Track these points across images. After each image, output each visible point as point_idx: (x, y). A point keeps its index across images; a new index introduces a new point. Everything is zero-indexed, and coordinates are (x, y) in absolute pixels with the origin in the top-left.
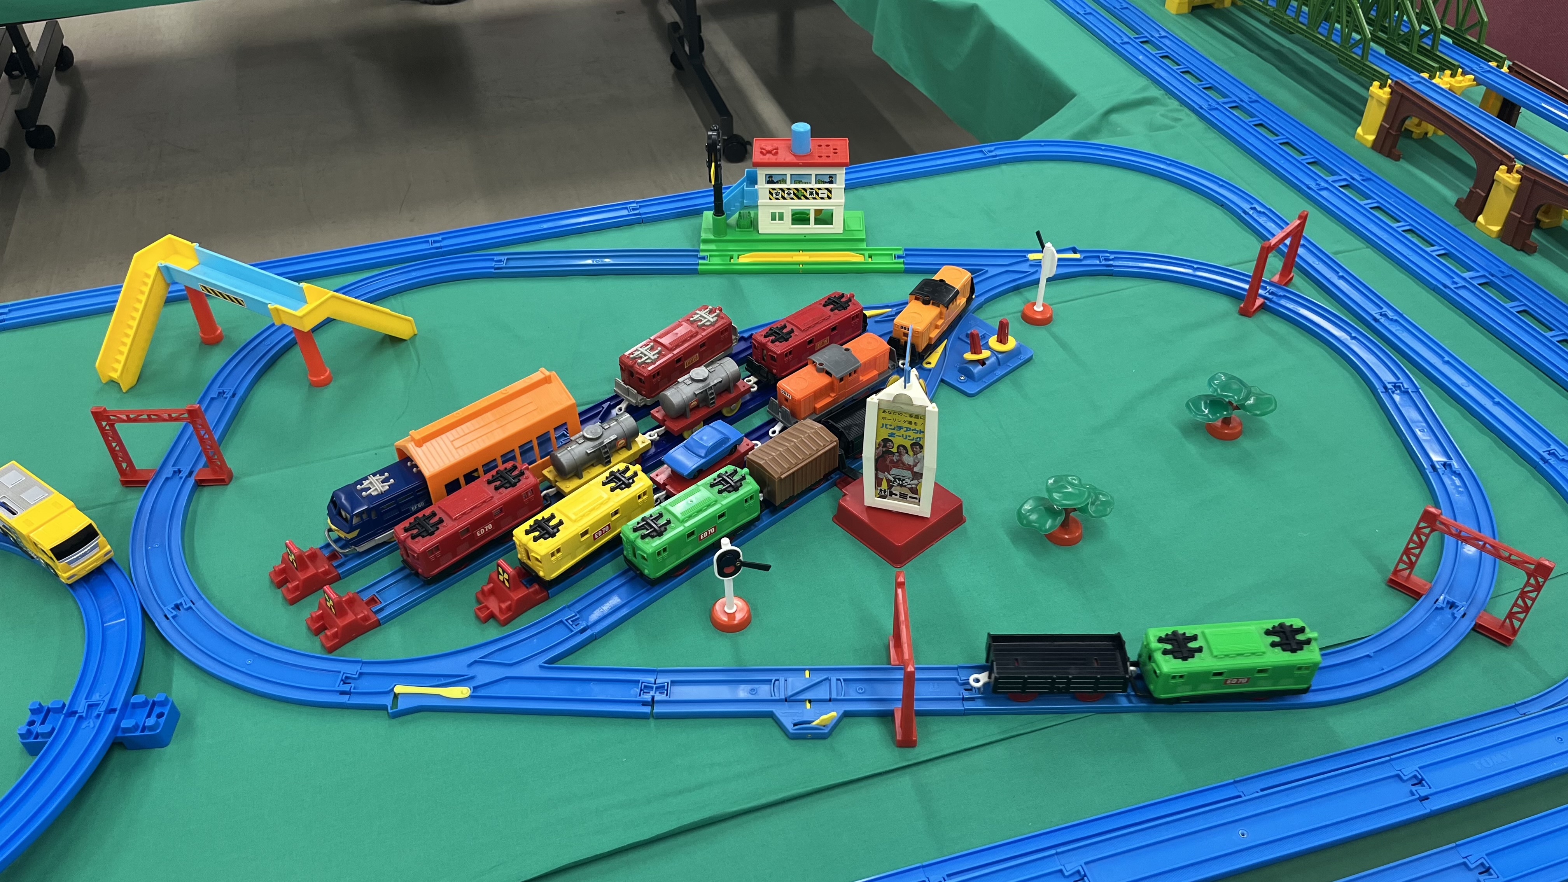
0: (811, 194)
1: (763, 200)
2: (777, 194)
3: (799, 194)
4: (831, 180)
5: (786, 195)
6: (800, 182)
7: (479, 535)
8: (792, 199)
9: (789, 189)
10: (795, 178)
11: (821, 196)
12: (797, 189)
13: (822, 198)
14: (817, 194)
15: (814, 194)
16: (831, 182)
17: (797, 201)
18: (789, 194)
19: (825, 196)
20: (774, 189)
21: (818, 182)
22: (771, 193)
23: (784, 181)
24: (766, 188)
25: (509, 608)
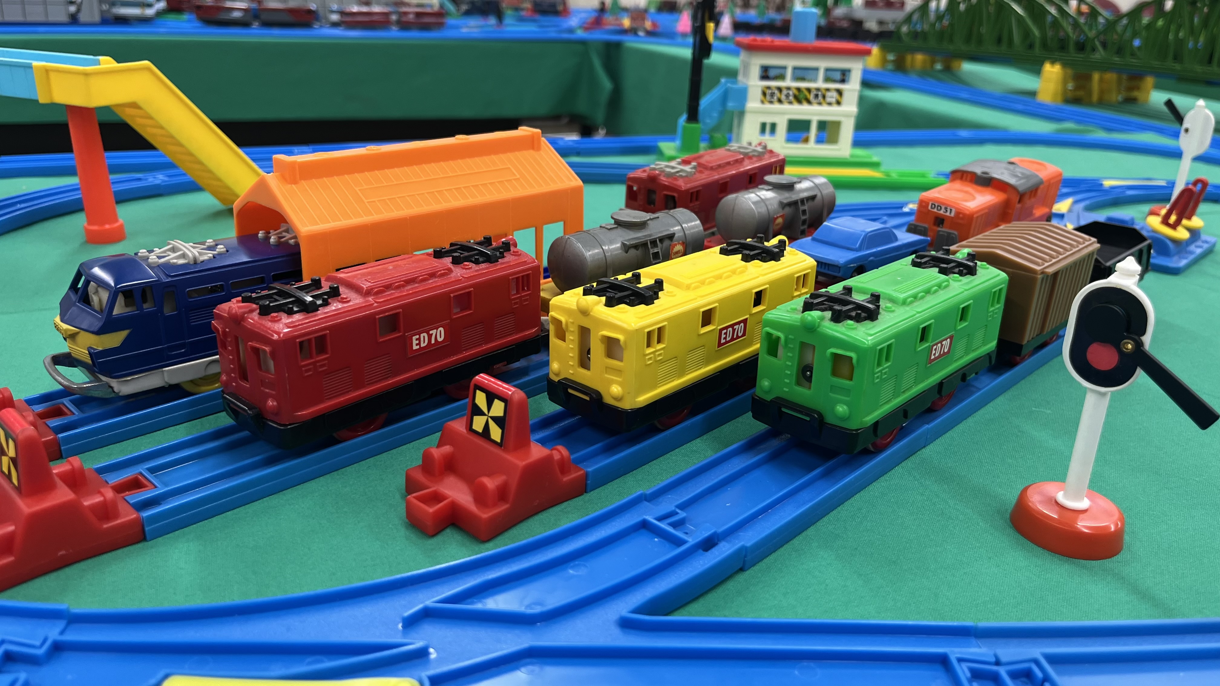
0: (817, 96)
1: (753, 103)
2: (772, 95)
3: (801, 96)
4: (844, 76)
5: (783, 97)
6: (803, 79)
7: (415, 347)
8: (790, 103)
9: (788, 88)
10: (800, 73)
11: (828, 100)
12: (799, 89)
13: (830, 104)
14: (824, 97)
15: (820, 96)
16: (843, 81)
17: (796, 107)
18: (787, 96)
19: (834, 100)
20: (769, 88)
21: (827, 79)
22: (764, 94)
23: (782, 77)
24: (757, 86)
25: (502, 493)
